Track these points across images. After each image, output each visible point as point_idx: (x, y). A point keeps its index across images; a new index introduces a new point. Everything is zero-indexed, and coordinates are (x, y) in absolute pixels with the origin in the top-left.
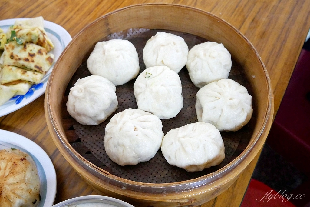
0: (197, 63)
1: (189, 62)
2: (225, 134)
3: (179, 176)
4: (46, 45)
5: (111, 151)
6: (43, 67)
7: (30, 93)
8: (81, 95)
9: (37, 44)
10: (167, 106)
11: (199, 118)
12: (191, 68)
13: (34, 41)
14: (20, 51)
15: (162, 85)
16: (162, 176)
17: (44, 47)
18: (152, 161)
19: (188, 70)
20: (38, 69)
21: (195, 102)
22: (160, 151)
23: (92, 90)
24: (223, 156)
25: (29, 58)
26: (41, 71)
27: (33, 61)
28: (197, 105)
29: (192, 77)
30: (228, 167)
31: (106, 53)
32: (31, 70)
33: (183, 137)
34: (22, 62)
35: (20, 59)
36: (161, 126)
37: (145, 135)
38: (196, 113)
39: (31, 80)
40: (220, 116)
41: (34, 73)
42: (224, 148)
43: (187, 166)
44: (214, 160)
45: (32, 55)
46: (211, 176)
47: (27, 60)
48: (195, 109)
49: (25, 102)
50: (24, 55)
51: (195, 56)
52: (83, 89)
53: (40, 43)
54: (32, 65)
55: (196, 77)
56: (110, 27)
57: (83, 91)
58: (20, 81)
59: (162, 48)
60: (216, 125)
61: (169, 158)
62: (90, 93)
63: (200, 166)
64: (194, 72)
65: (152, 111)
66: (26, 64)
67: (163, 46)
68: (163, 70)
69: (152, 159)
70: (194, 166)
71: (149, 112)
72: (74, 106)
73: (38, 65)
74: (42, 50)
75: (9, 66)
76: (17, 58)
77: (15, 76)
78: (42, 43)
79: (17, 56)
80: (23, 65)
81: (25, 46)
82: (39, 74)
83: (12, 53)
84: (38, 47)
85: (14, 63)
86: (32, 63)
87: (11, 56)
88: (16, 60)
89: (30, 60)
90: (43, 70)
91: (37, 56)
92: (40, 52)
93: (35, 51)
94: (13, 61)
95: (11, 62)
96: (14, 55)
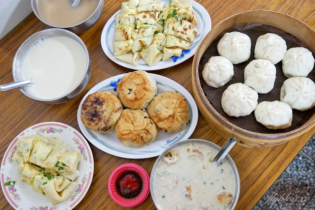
0: (290, 62)
1: (285, 59)
2: (295, 111)
3: (261, 129)
4: (193, 22)
5: (227, 107)
6: (191, 38)
7: (182, 55)
8: (215, 70)
9: (188, 21)
10: (264, 87)
11: (281, 98)
12: (285, 63)
13: (187, 19)
14: (178, 26)
15: (265, 75)
16: (251, 127)
17: (192, 23)
18: (247, 117)
19: (283, 64)
20: (189, 40)
21: (281, 86)
22: (253, 113)
23: (222, 68)
24: (290, 124)
25: (184, 31)
26: (190, 42)
27: (186, 34)
28: (282, 88)
29: (284, 70)
30: (292, 132)
31: (233, 45)
32: (184, 40)
33: (270, 110)
34: (179, 34)
35: (178, 32)
36: (257, 98)
37: (249, 103)
38: (280, 94)
39: (184, 47)
40: (295, 101)
41: (186, 43)
42: (292, 120)
43: (268, 125)
44: (284, 125)
45: (186, 30)
46: (281, 135)
47: (182, 33)
48: (280, 91)
49: (179, 61)
50: (180, 29)
51: (290, 56)
52: (216, 66)
53: (190, 20)
54: (185, 37)
55: (287, 70)
56: (236, 21)
57: (216, 68)
58: (177, 47)
59: (270, 48)
60: (290, 105)
61: (259, 118)
62: (220, 70)
63: (276, 127)
64: (286, 67)
65: (254, 88)
66: (182, 35)
67: (271, 46)
68: (268, 64)
69: (247, 116)
70: (272, 126)
71: (252, 88)
72: (209, 75)
73: (188, 37)
74: (191, 26)
75: (171, 35)
76: (177, 30)
77: (175, 44)
78: (191, 20)
79: (177, 29)
80: (179, 36)
81: (181, 22)
82: (188, 43)
83: (174, 27)
84: (189, 23)
85: (175, 34)
86: (185, 35)
87: (173, 29)
88: (176, 32)
89: (184, 33)
90: (191, 41)
91: (189, 30)
92: (190, 27)
93: (187, 27)
94: (174, 32)
95: (173, 33)
96: (175, 28)
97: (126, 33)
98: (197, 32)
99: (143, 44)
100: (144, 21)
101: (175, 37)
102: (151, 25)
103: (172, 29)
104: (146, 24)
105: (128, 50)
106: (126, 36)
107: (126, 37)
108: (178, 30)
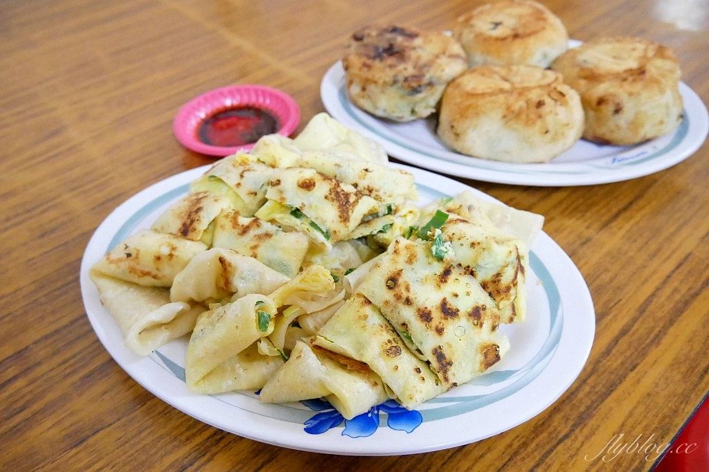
6: (455, 363)
7: (367, 421)
9: (484, 286)
17: (497, 304)
25: (436, 315)
26: (440, 376)
27: (440, 331)
32: (418, 353)
34: (408, 314)
35: (408, 302)
41: (418, 371)
45: (449, 312)
47: (425, 316)
54: (427, 341)
66: (416, 326)
73: (446, 351)
74: (488, 312)
75: (370, 302)
76: (405, 294)
77: (361, 346)
78: (498, 292)
79: (408, 289)
80: (404, 324)
81: (447, 272)
82: (430, 381)
83: (399, 273)
84: (481, 297)
85: (387, 302)
86: (432, 333)
87: (392, 282)
88: (398, 297)
89: (434, 323)
90: (450, 375)
91: (463, 322)
92: (476, 313)
93: (464, 305)
94: (388, 295)
95: (381, 294)
96: (401, 281)
97: (199, 209)
98: (502, 353)
99: (227, 282)
100: (296, 198)
101: (375, 320)
102: (311, 228)
103: (386, 277)
104: (297, 213)
105: (160, 275)
106: (189, 222)
107: (184, 225)
108: (411, 296)
